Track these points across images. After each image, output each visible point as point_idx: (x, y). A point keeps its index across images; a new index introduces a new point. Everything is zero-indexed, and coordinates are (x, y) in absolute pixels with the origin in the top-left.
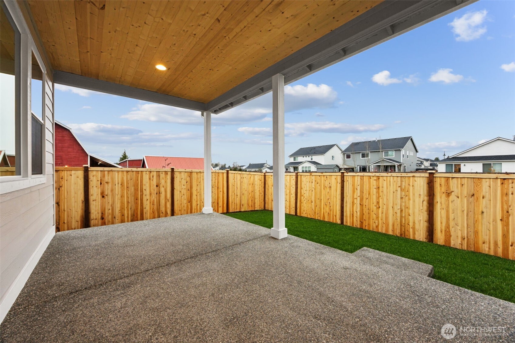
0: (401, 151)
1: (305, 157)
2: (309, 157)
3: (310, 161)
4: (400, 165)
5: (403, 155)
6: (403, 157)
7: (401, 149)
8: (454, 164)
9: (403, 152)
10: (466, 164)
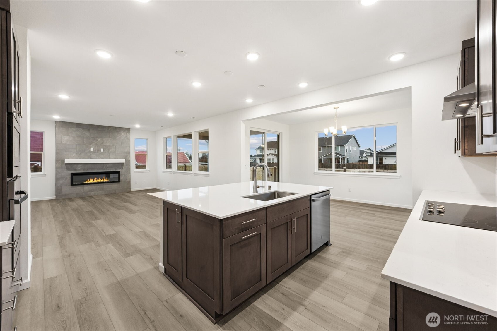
0: (345, 147)
1: (269, 150)
2: (273, 150)
3: (273, 153)
4: (344, 158)
5: (347, 150)
6: (347, 151)
7: (344, 145)
8: (378, 157)
9: (346, 147)
10: (386, 158)
